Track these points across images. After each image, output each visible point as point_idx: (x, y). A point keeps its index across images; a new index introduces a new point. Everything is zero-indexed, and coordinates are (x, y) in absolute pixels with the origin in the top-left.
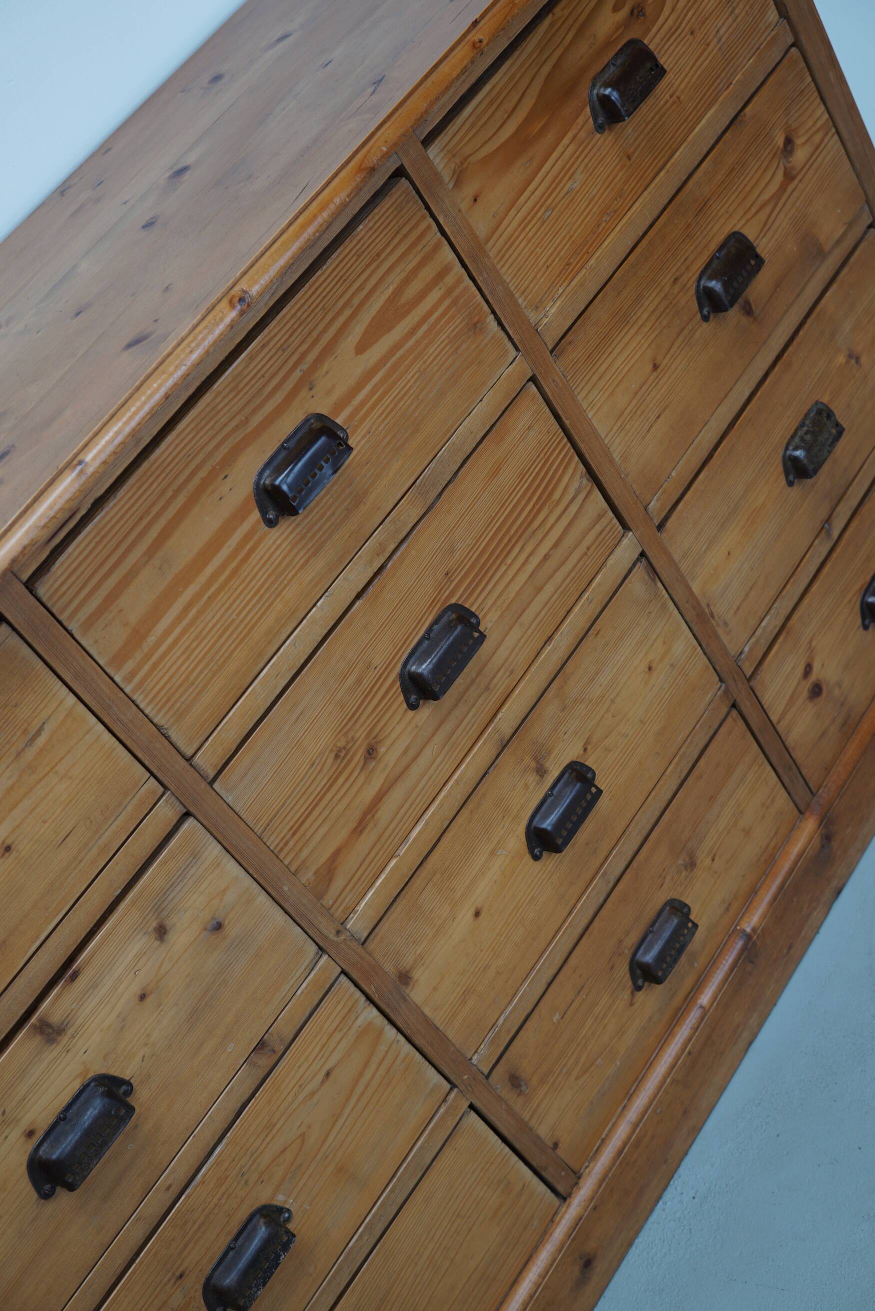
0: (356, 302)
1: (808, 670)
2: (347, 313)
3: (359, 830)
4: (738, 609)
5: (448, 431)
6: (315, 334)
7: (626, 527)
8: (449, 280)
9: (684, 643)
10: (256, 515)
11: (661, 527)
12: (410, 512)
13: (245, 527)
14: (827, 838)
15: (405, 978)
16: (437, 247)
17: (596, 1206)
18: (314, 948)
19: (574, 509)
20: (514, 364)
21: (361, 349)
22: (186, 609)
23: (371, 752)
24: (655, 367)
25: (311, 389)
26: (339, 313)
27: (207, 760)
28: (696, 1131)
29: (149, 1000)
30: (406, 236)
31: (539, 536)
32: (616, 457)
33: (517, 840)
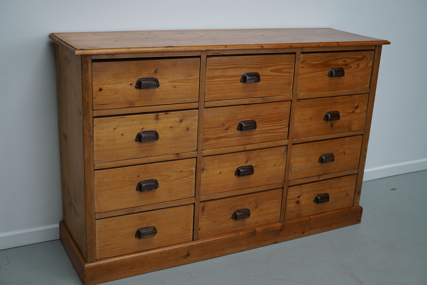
0: (276, 64)
1: (299, 197)
2: (273, 64)
3: (216, 139)
4: (295, 172)
5: (274, 95)
6: (267, 63)
7: (288, 139)
8: (291, 74)
9: (282, 167)
10: (240, 78)
11: (293, 144)
12: (259, 101)
13: (237, 78)
14: (281, 230)
15: (203, 170)
16: (292, 68)
17: (197, 246)
18: (196, 149)
19: (282, 127)
20: (290, 96)
21: (271, 71)
22: (222, 81)
23: (227, 129)
24: (311, 119)
25: (261, 69)
26: (272, 63)
27: (207, 104)
28: (222, 255)
29: (172, 129)
30: (289, 62)
31: (275, 125)
32: (295, 126)
33: (235, 168)
